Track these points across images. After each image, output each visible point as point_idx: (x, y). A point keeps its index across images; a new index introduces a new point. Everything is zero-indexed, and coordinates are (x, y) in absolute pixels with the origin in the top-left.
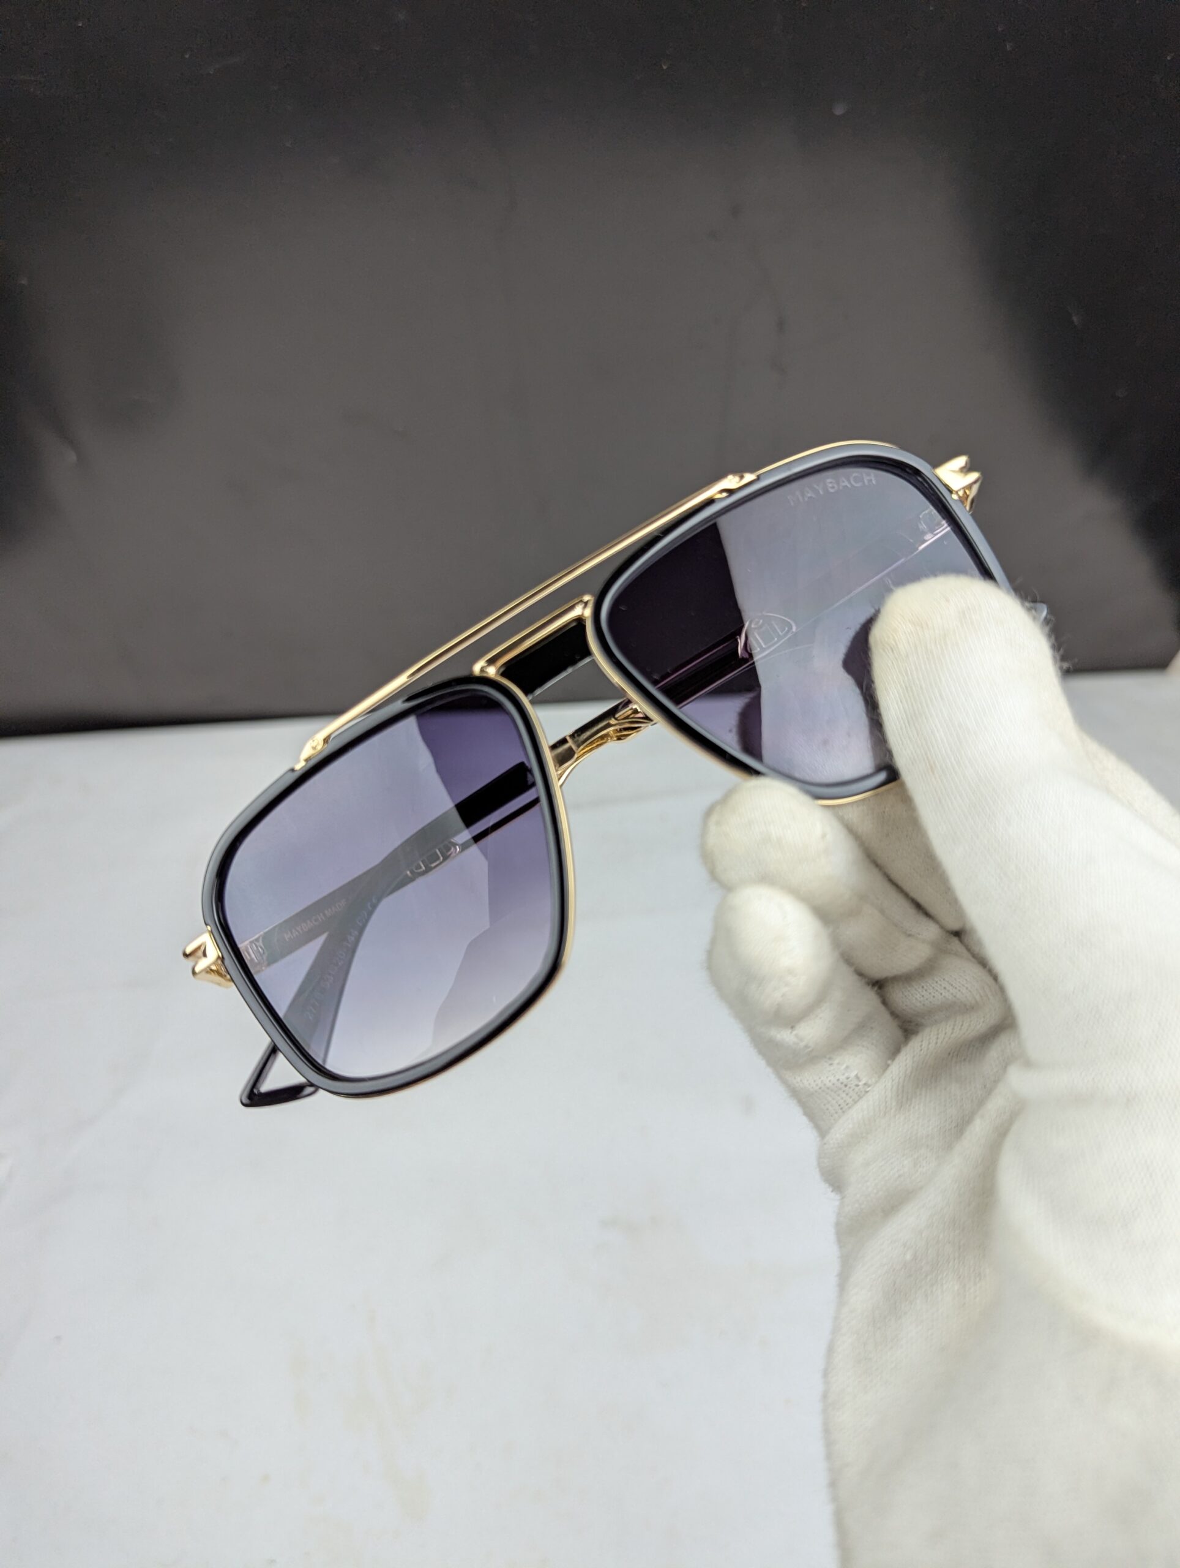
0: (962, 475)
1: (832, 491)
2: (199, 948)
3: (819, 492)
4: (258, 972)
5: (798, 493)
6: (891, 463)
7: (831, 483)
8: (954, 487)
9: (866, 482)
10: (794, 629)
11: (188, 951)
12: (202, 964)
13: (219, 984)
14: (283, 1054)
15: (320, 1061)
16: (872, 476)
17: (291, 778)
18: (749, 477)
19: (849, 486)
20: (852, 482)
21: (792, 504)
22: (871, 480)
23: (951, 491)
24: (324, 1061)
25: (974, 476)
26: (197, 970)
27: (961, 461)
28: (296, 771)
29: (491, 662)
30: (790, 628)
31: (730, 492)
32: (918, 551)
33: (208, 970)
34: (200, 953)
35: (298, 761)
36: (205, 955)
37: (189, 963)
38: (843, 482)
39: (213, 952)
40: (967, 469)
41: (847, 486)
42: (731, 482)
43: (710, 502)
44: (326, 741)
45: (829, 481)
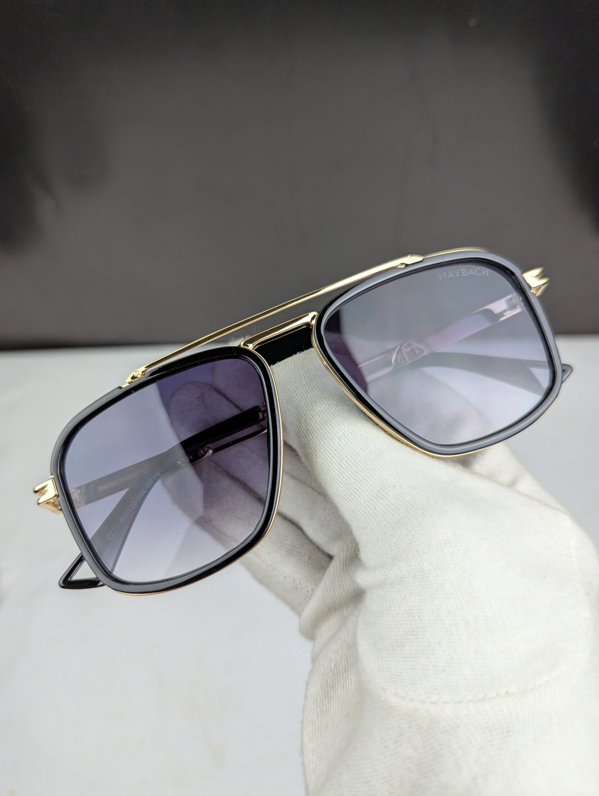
0: (538, 279)
2: (44, 488)
3: (457, 275)
4: (78, 507)
5: (444, 274)
7: (464, 271)
8: (533, 285)
10: (425, 353)
11: (36, 489)
12: (44, 498)
13: (53, 511)
14: (87, 561)
15: (110, 569)
16: (487, 271)
17: (119, 392)
18: (418, 258)
19: (473, 275)
20: (475, 273)
21: (441, 279)
22: (486, 273)
23: (530, 287)
24: (113, 569)
25: (543, 281)
26: (40, 501)
27: (537, 271)
28: (123, 388)
29: (251, 340)
31: (407, 265)
32: (499, 321)
33: (47, 502)
34: (44, 491)
35: (124, 383)
36: (47, 492)
37: (37, 496)
38: (471, 272)
39: (53, 491)
40: (542, 276)
42: (408, 260)
43: (394, 268)
44: (143, 373)
45: (464, 269)
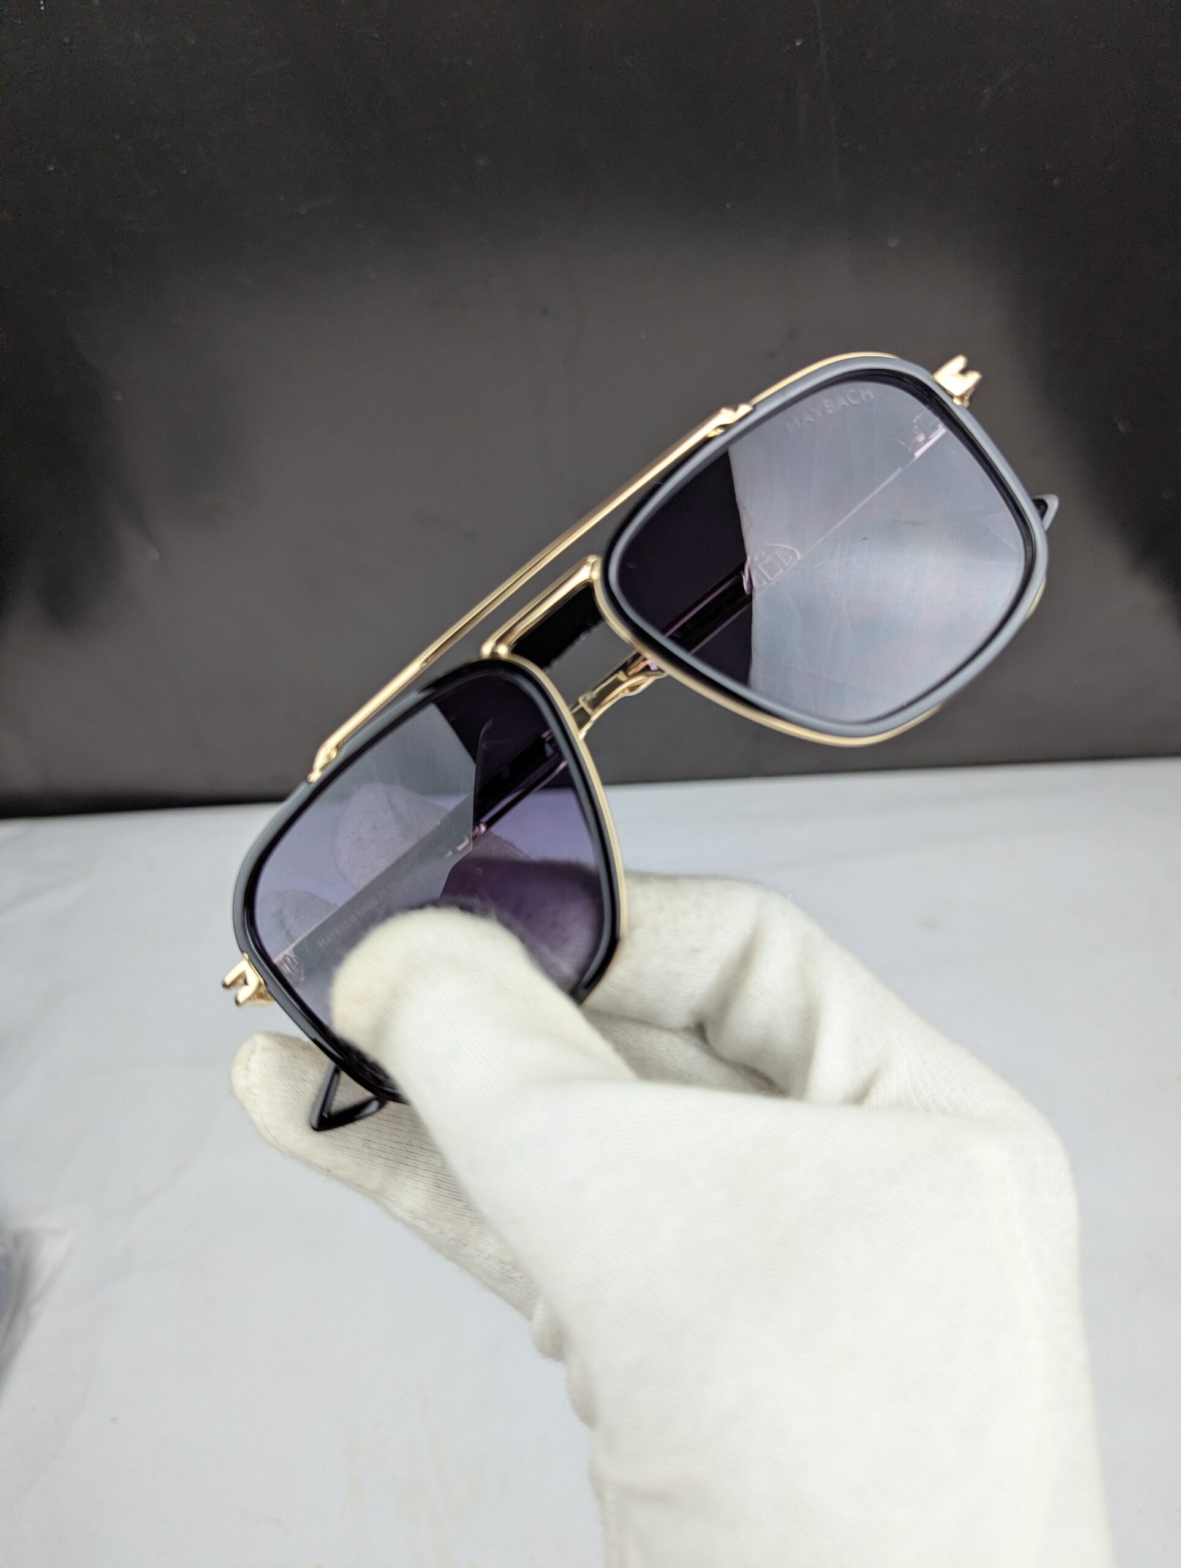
0: (961, 377)
1: (830, 412)
2: (239, 977)
3: (817, 415)
5: (795, 418)
6: (887, 374)
7: (829, 403)
8: (954, 389)
9: (863, 397)
10: (799, 557)
11: (228, 981)
12: (244, 993)
13: (264, 1007)
16: (870, 390)
17: (308, 791)
18: (744, 409)
19: (846, 404)
20: (850, 400)
21: (790, 430)
22: (867, 394)
23: (952, 396)
25: (974, 377)
26: (241, 999)
27: (959, 362)
28: (313, 781)
29: (499, 641)
30: (795, 555)
31: (726, 427)
32: (914, 459)
33: (251, 997)
34: (241, 981)
35: (313, 773)
36: (246, 983)
37: (231, 993)
38: (841, 401)
39: (254, 979)
40: (967, 371)
41: (845, 406)
42: (726, 416)
43: (707, 441)
44: (338, 747)
45: (826, 401)
